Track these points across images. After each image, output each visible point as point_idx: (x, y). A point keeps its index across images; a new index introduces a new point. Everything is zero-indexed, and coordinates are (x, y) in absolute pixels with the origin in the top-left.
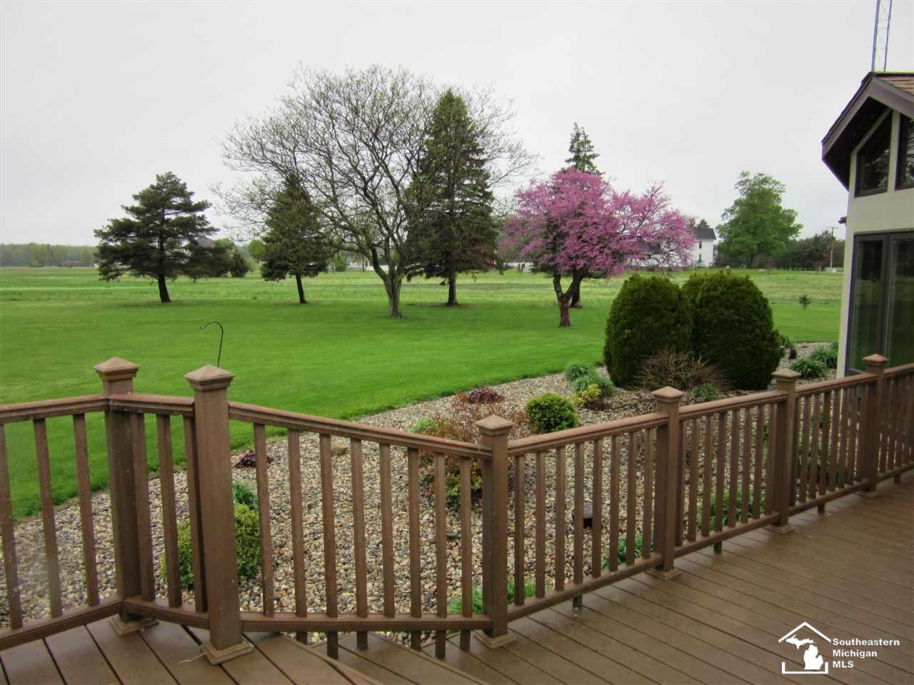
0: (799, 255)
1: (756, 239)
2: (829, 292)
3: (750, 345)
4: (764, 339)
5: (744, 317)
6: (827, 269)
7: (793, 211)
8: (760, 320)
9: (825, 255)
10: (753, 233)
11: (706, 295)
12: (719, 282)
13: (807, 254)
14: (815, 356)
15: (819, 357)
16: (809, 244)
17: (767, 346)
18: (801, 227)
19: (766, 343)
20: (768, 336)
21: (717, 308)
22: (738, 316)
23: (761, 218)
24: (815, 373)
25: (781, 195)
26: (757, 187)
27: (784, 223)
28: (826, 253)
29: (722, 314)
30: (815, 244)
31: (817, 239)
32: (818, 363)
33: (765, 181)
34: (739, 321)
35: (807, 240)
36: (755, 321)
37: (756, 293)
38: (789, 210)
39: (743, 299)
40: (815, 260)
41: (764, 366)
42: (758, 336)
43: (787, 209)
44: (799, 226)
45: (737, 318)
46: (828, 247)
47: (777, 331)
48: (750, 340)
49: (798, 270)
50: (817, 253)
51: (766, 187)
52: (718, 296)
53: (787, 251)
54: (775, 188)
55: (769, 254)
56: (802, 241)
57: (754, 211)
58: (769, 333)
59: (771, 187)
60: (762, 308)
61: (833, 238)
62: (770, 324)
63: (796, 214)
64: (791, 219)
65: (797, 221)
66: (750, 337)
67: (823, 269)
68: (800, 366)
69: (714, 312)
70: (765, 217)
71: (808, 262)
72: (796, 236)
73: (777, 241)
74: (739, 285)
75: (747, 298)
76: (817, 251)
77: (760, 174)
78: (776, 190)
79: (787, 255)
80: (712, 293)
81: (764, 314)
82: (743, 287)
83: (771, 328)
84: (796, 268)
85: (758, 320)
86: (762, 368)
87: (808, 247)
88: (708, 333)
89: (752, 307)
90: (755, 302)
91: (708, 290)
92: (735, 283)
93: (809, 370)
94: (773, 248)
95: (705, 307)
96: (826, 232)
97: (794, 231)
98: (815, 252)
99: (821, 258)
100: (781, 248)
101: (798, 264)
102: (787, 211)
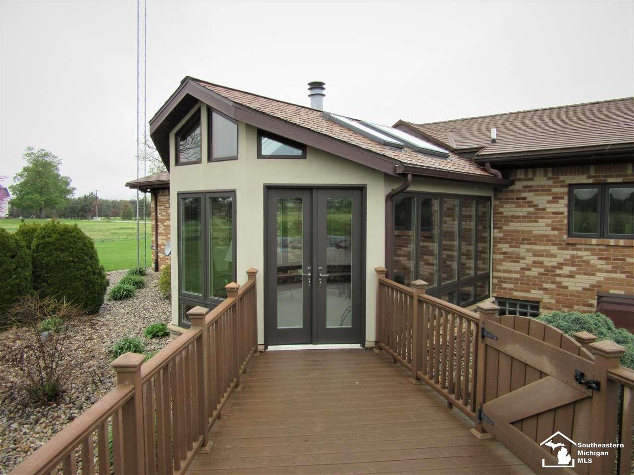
0: (74, 209)
1: (43, 197)
2: (101, 233)
3: (84, 280)
4: (94, 273)
5: (77, 257)
6: (94, 218)
7: (69, 178)
8: (90, 259)
9: (92, 209)
10: (40, 192)
11: (41, 241)
12: (52, 230)
13: (80, 208)
14: (124, 282)
15: (127, 282)
16: (81, 201)
17: (97, 279)
18: (76, 189)
19: (96, 277)
20: (97, 271)
21: (53, 252)
22: (73, 257)
23: (46, 182)
24: (129, 294)
25: (60, 167)
26: (40, 159)
27: (63, 187)
28: (93, 207)
29: (58, 256)
30: (85, 201)
31: (85, 197)
32: (131, 287)
33: (46, 155)
34: (73, 261)
35: (79, 199)
36: (87, 260)
37: (84, 238)
38: (66, 177)
39: (75, 242)
40: (86, 212)
41: (96, 295)
42: (90, 272)
43: (64, 176)
44: (74, 189)
45: (71, 258)
46: (94, 203)
47: (102, 266)
48: (83, 276)
49: (75, 219)
50: (87, 207)
51: (48, 159)
52: (53, 242)
53: (66, 206)
54: (55, 161)
55: (54, 208)
56: (74, 199)
57: (40, 177)
58: (98, 269)
59: (51, 160)
60: (90, 249)
61: (97, 198)
62: (97, 261)
63: (71, 180)
64: (67, 184)
65: (72, 185)
66: (84, 273)
67: (92, 218)
68: (118, 290)
69: (51, 255)
70: (47, 181)
71: (81, 213)
72: (72, 195)
73: (59, 199)
74: (70, 232)
75: (78, 242)
76: (87, 206)
77: (42, 150)
78: (55, 163)
79: (66, 209)
80: (47, 239)
81: (92, 254)
82: (74, 234)
83: (98, 264)
84: (73, 218)
85: (88, 259)
86: (95, 297)
87: (80, 204)
88: (47, 273)
89: (83, 249)
90: (85, 245)
91: (43, 237)
92: (67, 231)
93: (125, 292)
94: (57, 203)
95: (42, 251)
96: (92, 193)
97: (70, 192)
98: (85, 207)
99: (90, 211)
100: (62, 204)
101: (75, 215)
102: (64, 178)
